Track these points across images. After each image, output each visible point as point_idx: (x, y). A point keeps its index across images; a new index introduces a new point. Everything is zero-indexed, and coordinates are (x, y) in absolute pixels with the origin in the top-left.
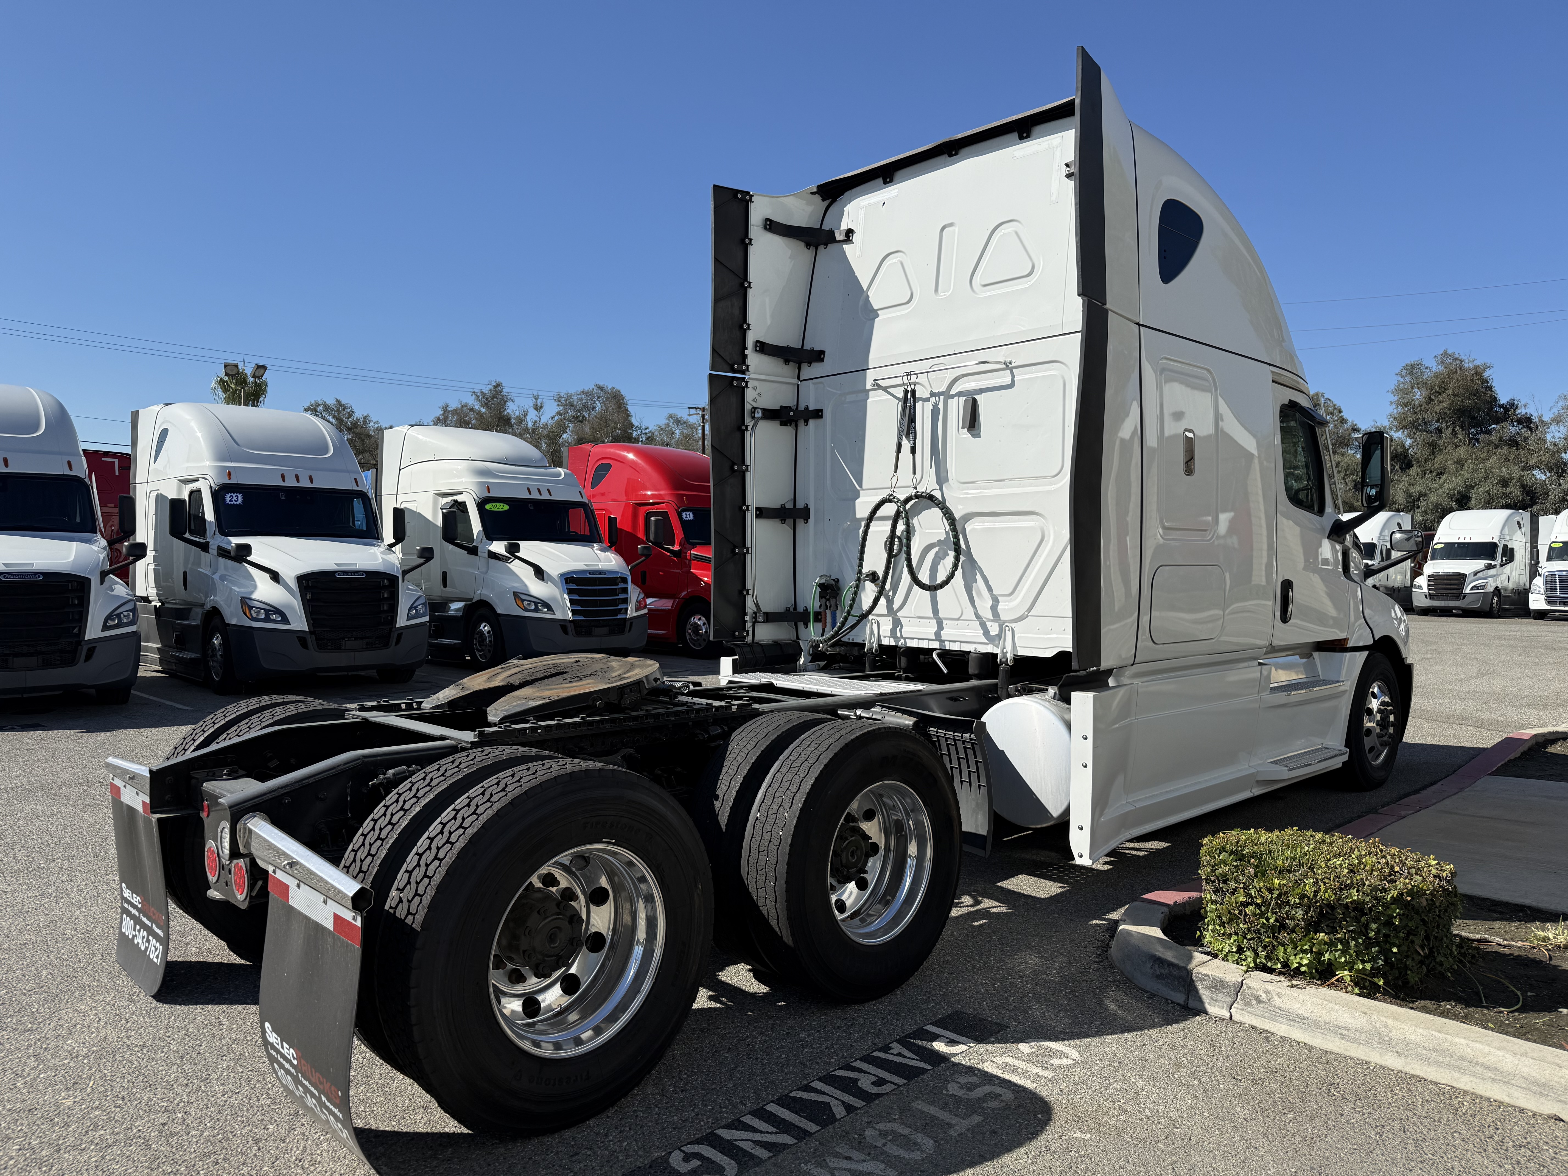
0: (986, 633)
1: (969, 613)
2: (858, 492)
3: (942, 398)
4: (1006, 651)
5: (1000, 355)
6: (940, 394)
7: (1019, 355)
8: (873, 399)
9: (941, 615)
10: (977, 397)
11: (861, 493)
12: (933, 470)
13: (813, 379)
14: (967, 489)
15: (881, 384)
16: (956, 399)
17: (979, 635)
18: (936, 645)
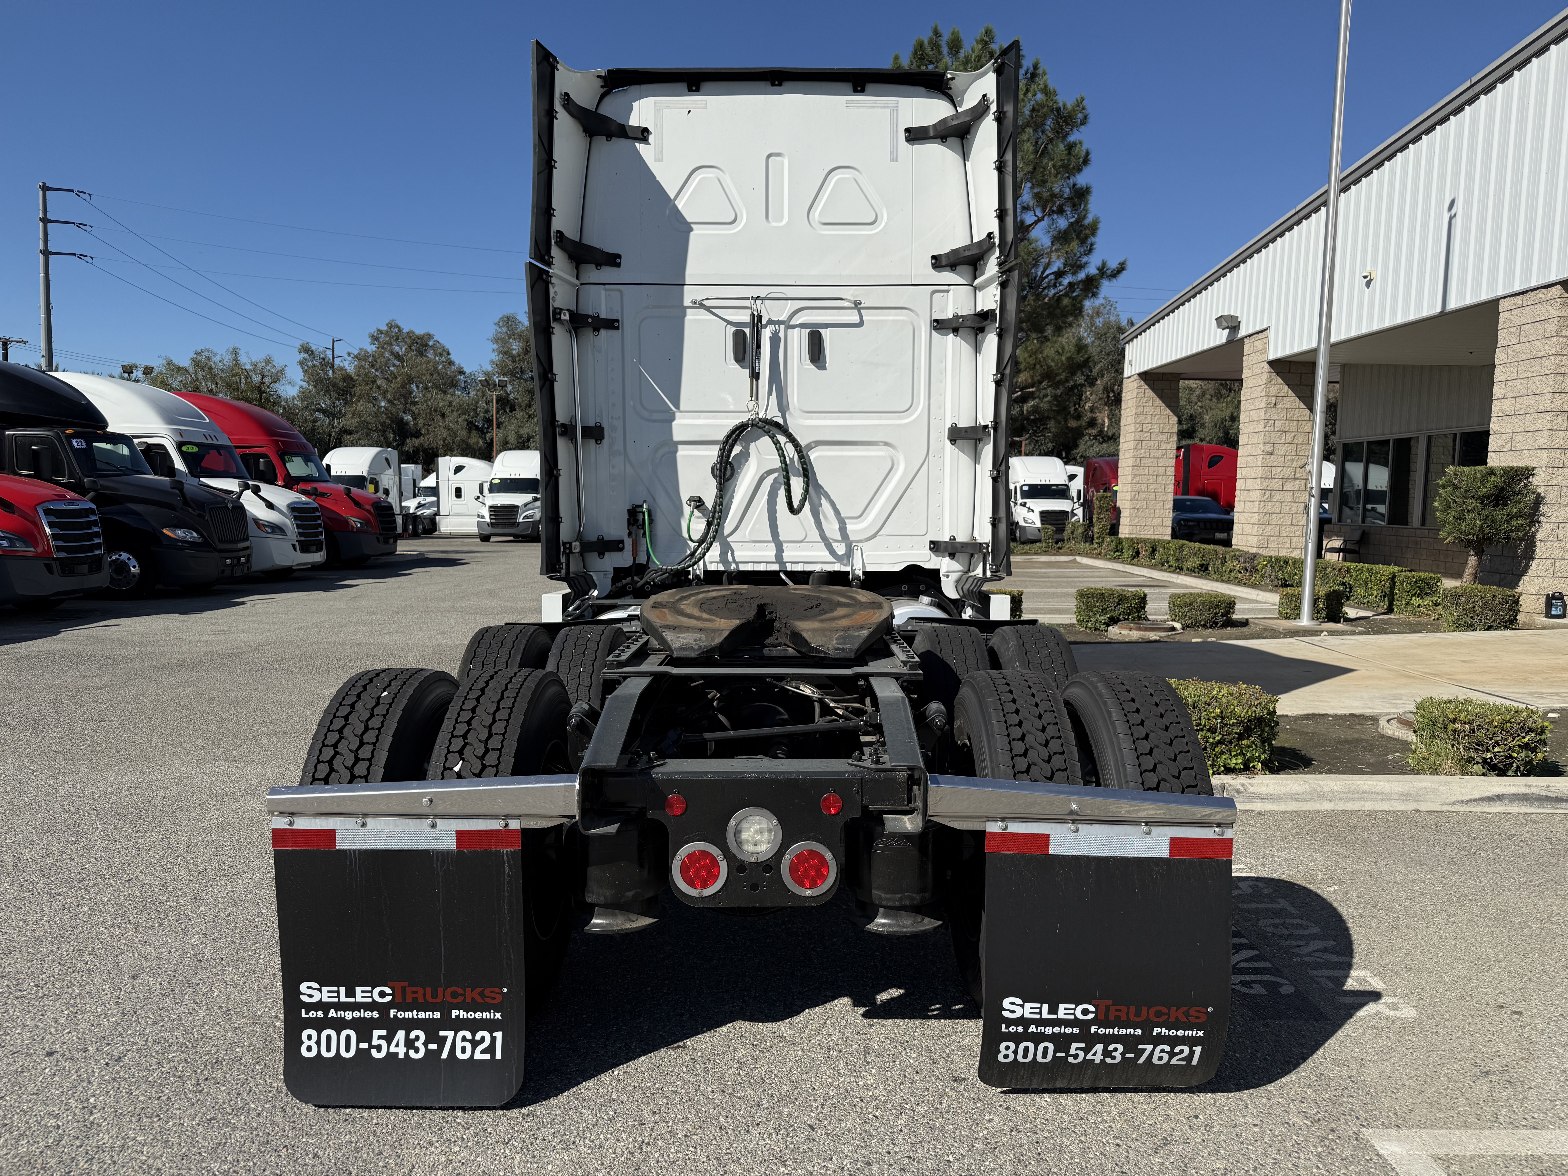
0: (832, 552)
1: (815, 534)
2: (674, 413)
3: (782, 327)
4: (857, 567)
5: (849, 294)
6: (779, 323)
7: (868, 297)
8: (693, 317)
9: (781, 538)
10: (822, 331)
11: (678, 414)
12: (774, 398)
13: (604, 284)
14: (811, 418)
15: (704, 302)
16: (797, 330)
17: (825, 555)
18: (775, 567)
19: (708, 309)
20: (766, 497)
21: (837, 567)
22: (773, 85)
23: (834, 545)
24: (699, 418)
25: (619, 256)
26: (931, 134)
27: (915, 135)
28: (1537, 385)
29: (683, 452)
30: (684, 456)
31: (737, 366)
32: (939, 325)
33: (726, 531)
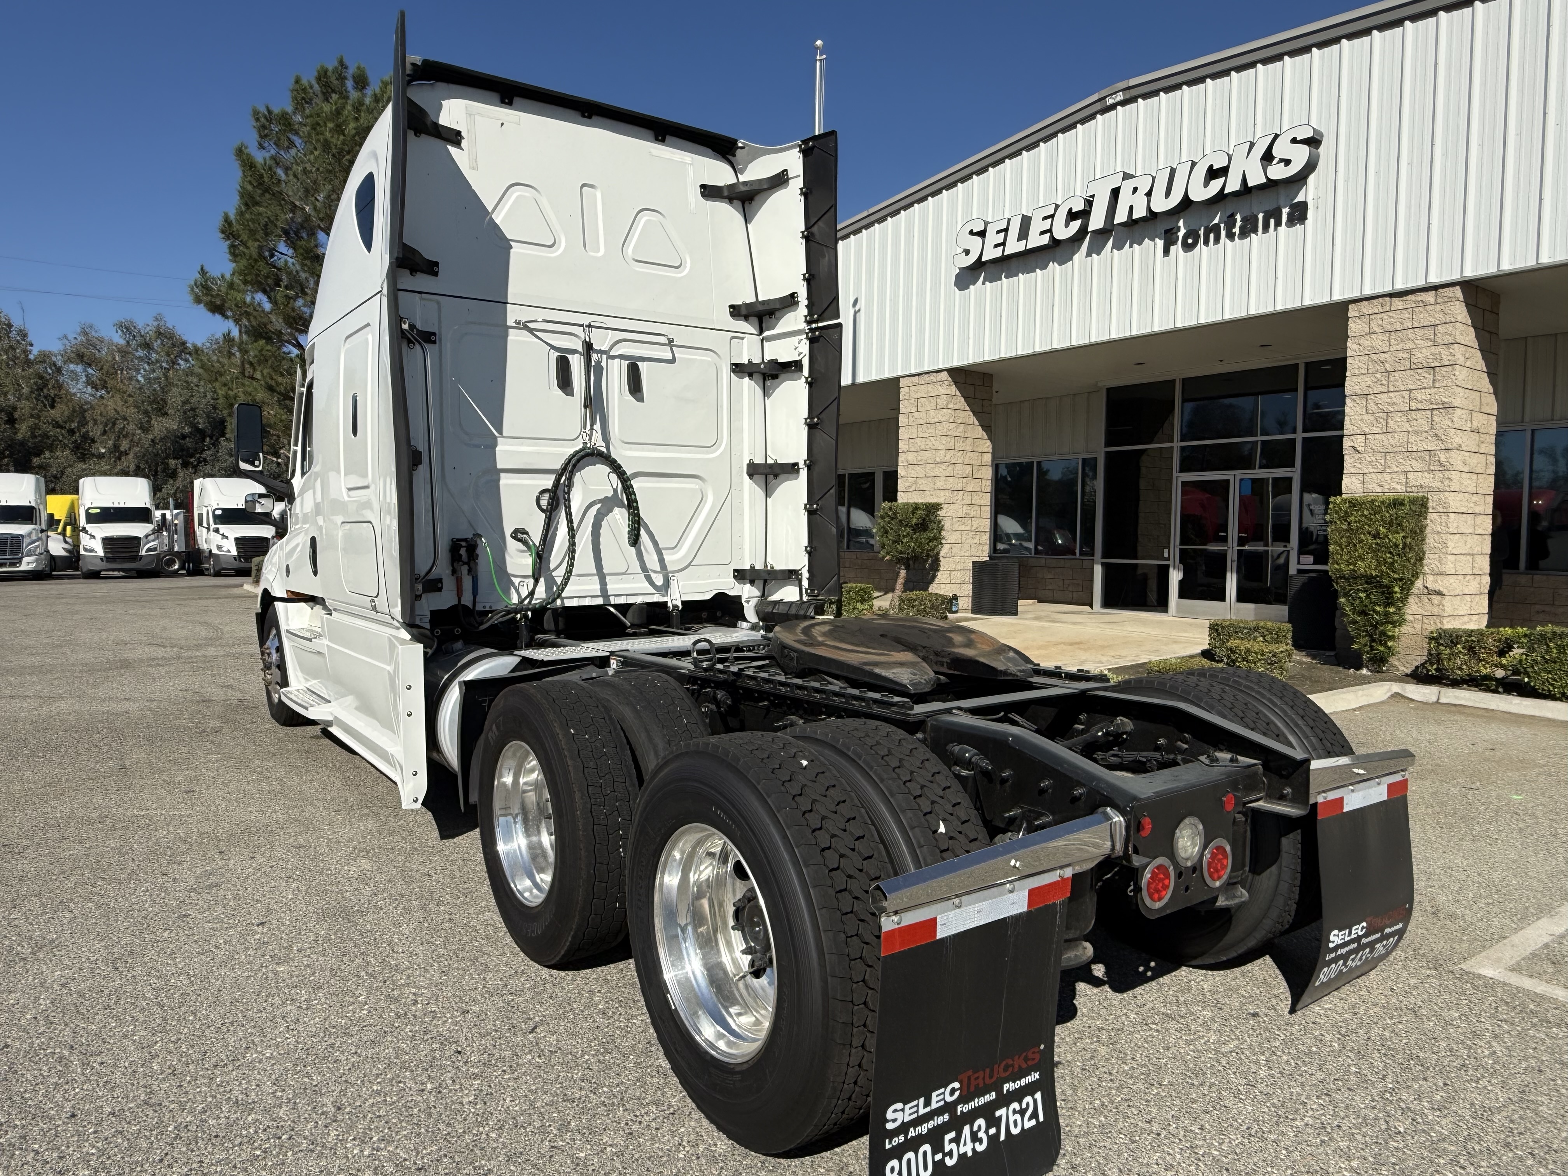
0: (652, 583)
1: (636, 566)
4: (675, 597)
5: (663, 331)
6: (602, 352)
7: (680, 336)
8: (515, 337)
9: (605, 571)
10: (640, 364)
11: (500, 440)
12: (597, 427)
13: (420, 293)
14: (630, 449)
15: (529, 325)
16: (617, 361)
17: (646, 587)
18: (599, 601)
19: (531, 331)
20: (590, 529)
21: (656, 598)
22: (583, 116)
23: (653, 576)
24: (522, 445)
25: (436, 264)
26: (726, 194)
27: (709, 192)
28: (933, 443)
29: (505, 480)
30: (507, 485)
31: (560, 392)
32: (738, 369)
33: (552, 566)
